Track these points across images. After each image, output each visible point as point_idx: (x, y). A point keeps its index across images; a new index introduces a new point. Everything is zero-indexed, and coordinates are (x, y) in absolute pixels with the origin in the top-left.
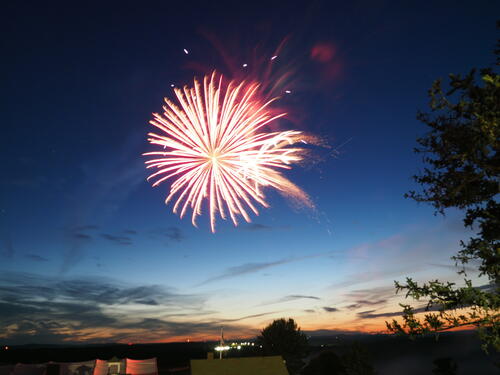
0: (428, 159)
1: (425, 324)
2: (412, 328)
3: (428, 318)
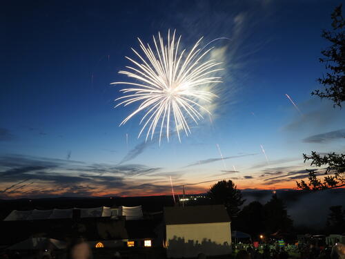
0: (329, 66)
1: (325, 183)
2: (315, 186)
3: (326, 179)
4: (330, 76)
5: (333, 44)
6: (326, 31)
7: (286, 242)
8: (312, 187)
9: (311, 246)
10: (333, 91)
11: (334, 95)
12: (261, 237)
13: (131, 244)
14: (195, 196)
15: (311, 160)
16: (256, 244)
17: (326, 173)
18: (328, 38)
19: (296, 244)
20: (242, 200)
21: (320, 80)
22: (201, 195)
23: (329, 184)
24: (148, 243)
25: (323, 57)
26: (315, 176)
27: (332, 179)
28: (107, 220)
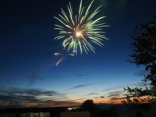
0: (134, 50)
1: (133, 101)
2: (129, 102)
3: (134, 99)
4: (134, 54)
5: (135, 40)
6: (132, 35)
8: (128, 103)
10: (136, 60)
11: (136, 62)
14: (75, 107)
15: (128, 91)
18: (133, 38)
21: (130, 55)
22: (78, 106)
23: (135, 101)
25: (131, 46)
26: (129, 98)
27: (137, 99)
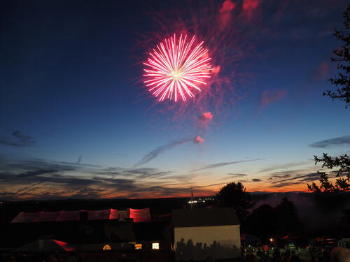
0: (342, 66)
1: (336, 186)
2: (326, 188)
3: (338, 182)
4: (342, 77)
5: (345, 43)
6: (338, 30)
7: (297, 246)
8: (323, 190)
9: (323, 250)
10: (345, 92)
11: (346, 95)
12: (271, 240)
13: (138, 246)
14: (203, 198)
15: (322, 163)
16: (266, 247)
17: (338, 176)
18: (340, 37)
19: (308, 248)
20: (251, 203)
21: (332, 80)
22: (209, 197)
23: (341, 187)
24: (156, 246)
25: (335, 56)
26: (326, 178)
27: (344, 181)
28: (115, 222)
